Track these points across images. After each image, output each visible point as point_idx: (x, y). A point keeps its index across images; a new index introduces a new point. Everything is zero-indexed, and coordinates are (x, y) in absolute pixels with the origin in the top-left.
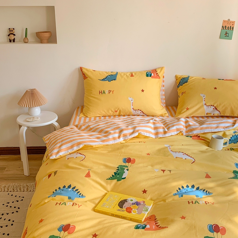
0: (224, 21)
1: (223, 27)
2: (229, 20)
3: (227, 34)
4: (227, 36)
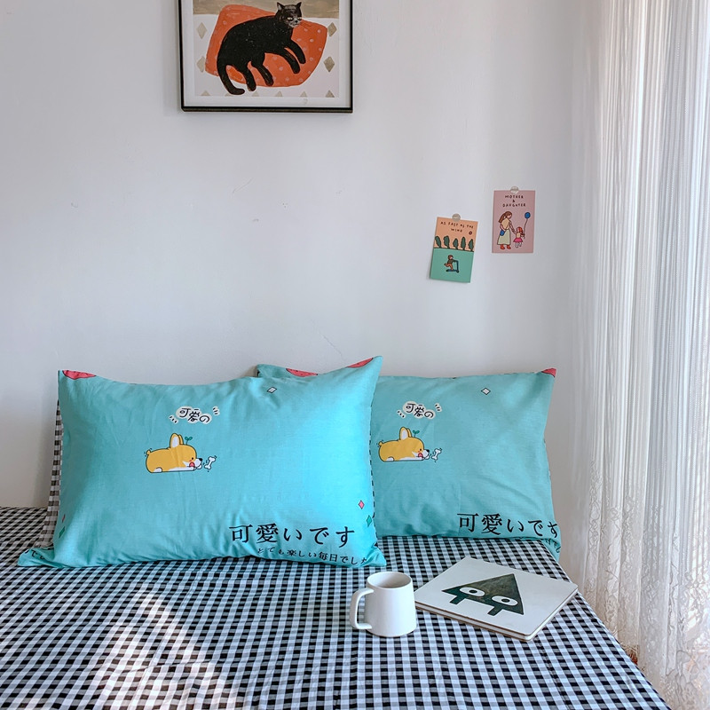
0: (441, 222)
1: (437, 239)
2: (456, 216)
3: (454, 264)
4: (454, 270)
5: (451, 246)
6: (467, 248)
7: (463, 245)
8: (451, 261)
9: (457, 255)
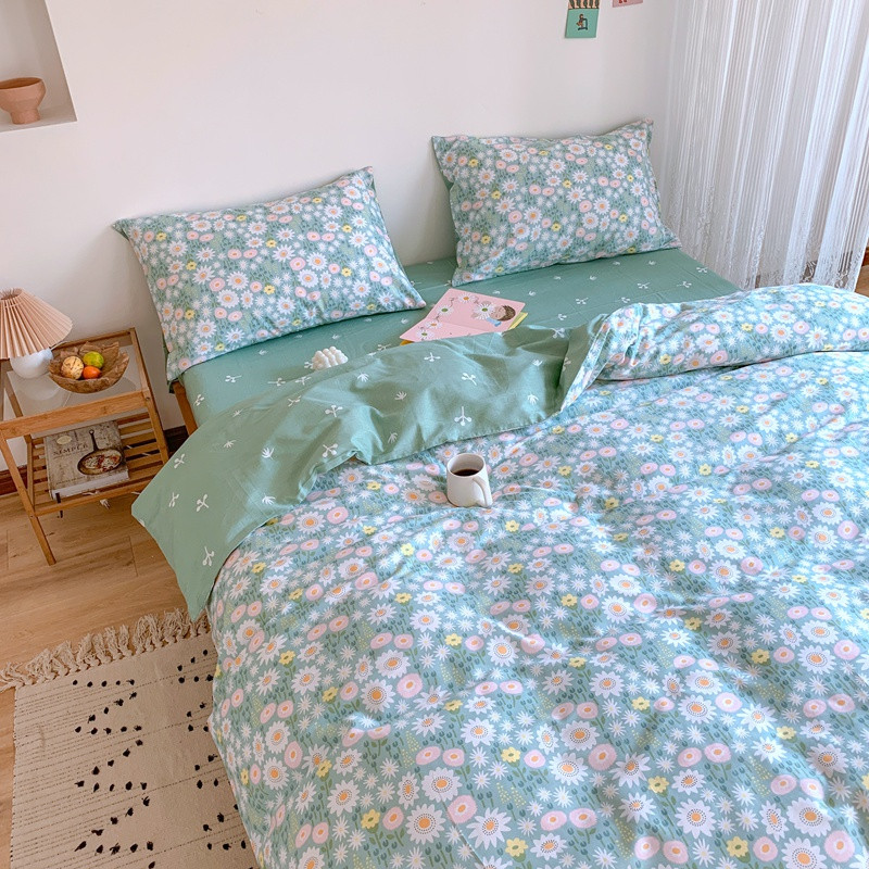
3: (584, 22)
4: (582, 28)
5: (582, 6)
6: (594, 6)
7: (591, 5)
8: (582, 20)
9: (586, 13)
